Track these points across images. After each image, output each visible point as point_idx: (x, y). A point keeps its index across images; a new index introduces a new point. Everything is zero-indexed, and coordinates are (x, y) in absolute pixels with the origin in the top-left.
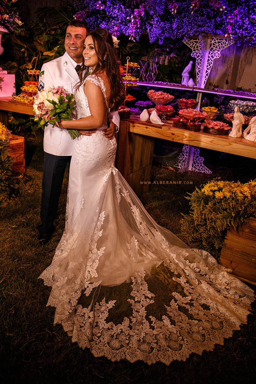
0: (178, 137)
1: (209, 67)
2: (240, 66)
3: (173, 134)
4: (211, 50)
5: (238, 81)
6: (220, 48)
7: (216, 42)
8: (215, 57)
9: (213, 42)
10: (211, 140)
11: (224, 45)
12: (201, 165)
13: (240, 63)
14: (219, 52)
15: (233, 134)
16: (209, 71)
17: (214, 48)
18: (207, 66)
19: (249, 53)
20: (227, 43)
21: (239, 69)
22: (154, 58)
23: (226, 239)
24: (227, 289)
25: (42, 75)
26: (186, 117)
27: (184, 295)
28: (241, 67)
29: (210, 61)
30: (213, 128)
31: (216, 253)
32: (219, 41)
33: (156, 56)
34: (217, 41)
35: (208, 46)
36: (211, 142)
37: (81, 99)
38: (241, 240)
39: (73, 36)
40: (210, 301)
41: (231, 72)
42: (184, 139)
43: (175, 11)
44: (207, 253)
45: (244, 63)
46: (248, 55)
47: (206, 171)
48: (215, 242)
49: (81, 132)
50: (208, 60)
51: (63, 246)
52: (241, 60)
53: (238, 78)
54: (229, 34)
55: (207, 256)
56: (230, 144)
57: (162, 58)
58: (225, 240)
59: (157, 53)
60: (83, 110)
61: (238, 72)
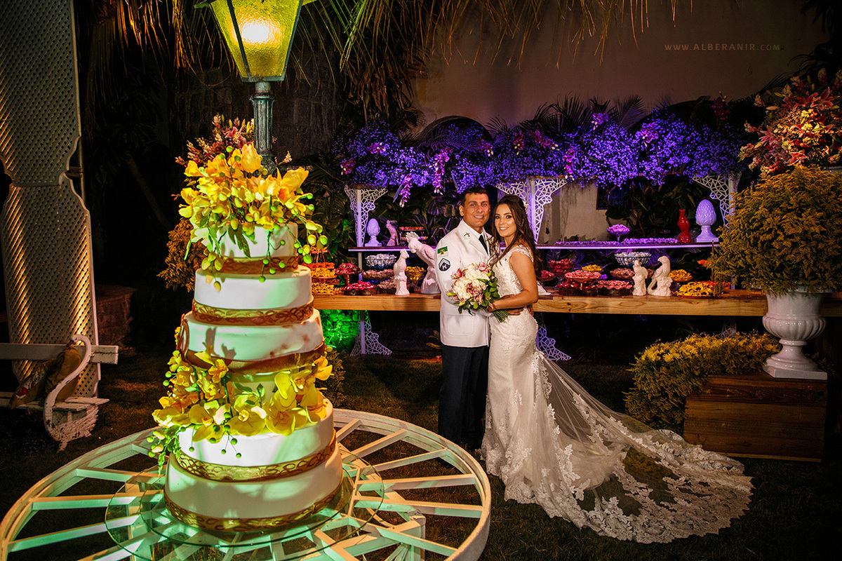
0: (576, 306)
1: (539, 215)
2: (561, 209)
3: (569, 304)
4: (538, 193)
5: (562, 227)
6: (549, 191)
7: (542, 184)
8: (545, 203)
9: (538, 184)
10: (619, 302)
11: (554, 187)
12: (552, 350)
13: (561, 204)
14: (549, 196)
15: (638, 291)
16: (540, 221)
17: (542, 191)
18: (537, 215)
19: (569, 191)
20: (557, 184)
21: (561, 212)
22: (434, 210)
23: (687, 408)
24: (712, 463)
25: (445, 252)
26: (578, 281)
27: (676, 478)
28: (563, 209)
29: (539, 207)
30: (613, 289)
31: (679, 428)
32: (546, 182)
33: (435, 207)
34: (543, 182)
35: (533, 190)
36: (620, 305)
37: (504, 274)
38: (704, 405)
39: (480, 204)
40: (704, 478)
41: (551, 217)
42: (587, 307)
43: (492, 153)
44: (669, 431)
45: (565, 203)
46: (569, 194)
47: (561, 357)
48: (674, 416)
49: (509, 312)
50: (537, 207)
51: (509, 459)
52: (561, 199)
53: (561, 223)
54: (569, 175)
55: (671, 435)
56: (644, 304)
57: (445, 209)
58: (686, 410)
59: (437, 203)
60: (506, 287)
61: (561, 216)
